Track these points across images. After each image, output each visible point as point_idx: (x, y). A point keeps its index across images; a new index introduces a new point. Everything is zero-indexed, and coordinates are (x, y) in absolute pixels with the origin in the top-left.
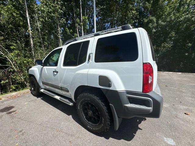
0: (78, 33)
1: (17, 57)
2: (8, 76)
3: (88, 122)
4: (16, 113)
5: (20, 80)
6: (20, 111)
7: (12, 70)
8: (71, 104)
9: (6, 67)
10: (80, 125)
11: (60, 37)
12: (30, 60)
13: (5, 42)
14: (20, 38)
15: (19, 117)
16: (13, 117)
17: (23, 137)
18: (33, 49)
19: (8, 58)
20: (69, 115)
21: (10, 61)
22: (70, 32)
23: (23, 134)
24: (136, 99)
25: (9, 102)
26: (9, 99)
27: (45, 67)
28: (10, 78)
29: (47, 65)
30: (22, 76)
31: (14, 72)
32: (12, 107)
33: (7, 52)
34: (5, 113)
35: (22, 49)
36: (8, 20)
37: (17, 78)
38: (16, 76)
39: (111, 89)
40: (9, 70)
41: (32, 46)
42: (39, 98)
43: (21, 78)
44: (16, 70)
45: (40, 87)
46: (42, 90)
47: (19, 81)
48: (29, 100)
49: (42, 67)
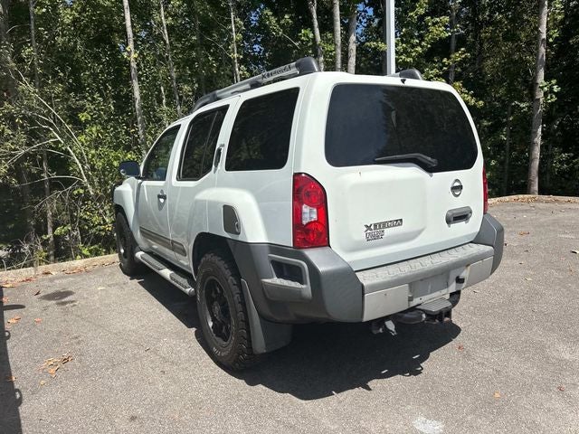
0: (316, 24)
1: (96, 148)
2: (72, 212)
3: (217, 338)
4: (74, 305)
5: (102, 227)
6: (83, 303)
7: (81, 191)
8: (189, 290)
9: (68, 182)
10: (203, 350)
11: (236, 55)
12: (129, 156)
13: (67, 100)
14: (104, 84)
15: (79, 314)
16: (66, 312)
17: (78, 347)
18: (139, 118)
19: (74, 152)
20: (189, 326)
21: (78, 162)
22: (282, 26)
23: (79, 343)
24: (294, 266)
25: (64, 281)
26: (67, 274)
27: (145, 183)
28: (76, 217)
29: (152, 176)
30: (108, 212)
31: (87, 197)
32: (69, 293)
33: (71, 134)
34: (54, 302)
35: (109, 120)
36: (80, 14)
37: (94, 219)
38: (92, 212)
39: (240, 238)
40: (76, 192)
41: (137, 106)
42: (136, 281)
43: (104, 220)
44: (92, 193)
45: (137, 245)
46: (139, 255)
47: (100, 230)
48: (111, 283)
49: (140, 181)
